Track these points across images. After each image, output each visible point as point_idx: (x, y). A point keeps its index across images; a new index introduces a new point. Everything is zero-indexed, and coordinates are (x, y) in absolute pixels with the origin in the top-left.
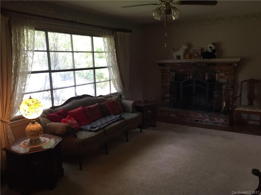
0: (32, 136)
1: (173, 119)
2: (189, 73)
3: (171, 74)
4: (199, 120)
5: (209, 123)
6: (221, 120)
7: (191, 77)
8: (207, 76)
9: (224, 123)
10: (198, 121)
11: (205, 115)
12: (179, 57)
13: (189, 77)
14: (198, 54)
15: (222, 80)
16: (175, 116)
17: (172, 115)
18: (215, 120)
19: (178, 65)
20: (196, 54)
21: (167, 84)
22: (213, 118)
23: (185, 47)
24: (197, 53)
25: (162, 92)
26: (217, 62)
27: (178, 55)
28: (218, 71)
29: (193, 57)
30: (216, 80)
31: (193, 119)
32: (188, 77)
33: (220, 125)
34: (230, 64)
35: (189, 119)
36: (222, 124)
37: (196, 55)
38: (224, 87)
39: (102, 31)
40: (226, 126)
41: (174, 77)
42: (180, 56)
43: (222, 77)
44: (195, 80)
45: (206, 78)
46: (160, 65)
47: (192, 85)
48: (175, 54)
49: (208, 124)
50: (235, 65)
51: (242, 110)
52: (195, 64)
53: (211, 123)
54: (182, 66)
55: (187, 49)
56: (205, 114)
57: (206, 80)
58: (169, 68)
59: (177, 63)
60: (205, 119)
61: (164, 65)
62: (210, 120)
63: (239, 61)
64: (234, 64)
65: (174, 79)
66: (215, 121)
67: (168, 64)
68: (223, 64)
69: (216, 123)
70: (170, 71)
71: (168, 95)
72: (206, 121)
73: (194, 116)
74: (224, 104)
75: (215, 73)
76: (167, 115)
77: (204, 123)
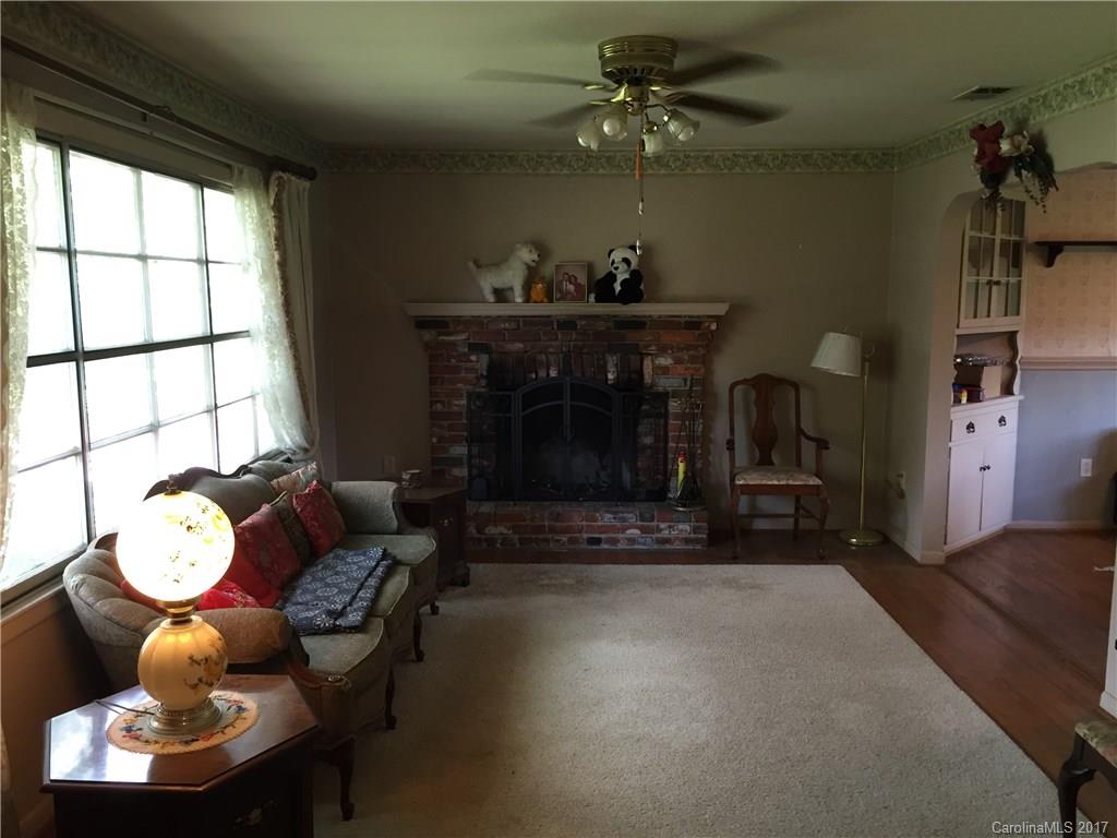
0: (195, 687)
1: (498, 545)
2: (544, 357)
3: (472, 361)
4: (603, 536)
5: (639, 544)
6: (681, 529)
7: (553, 373)
8: (612, 370)
9: (692, 535)
10: (598, 541)
11: (625, 515)
12: (501, 295)
13: (545, 375)
14: (578, 286)
15: (665, 383)
16: (505, 531)
17: (491, 530)
18: (661, 530)
19: (502, 325)
20: (570, 283)
21: (457, 402)
22: (654, 523)
23: (527, 255)
24: (572, 279)
25: (435, 440)
26: (650, 316)
27: (499, 285)
28: (653, 348)
29: (559, 295)
30: (646, 382)
31: (578, 535)
32: (542, 374)
33: (677, 546)
34: (694, 324)
35: (564, 539)
36: (687, 541)
37: (571, 288)
38: (674, 406)
39: (228, 166)
40: (698, 547)
41: (485, 373)
42: (511, 289)
43: (665, 370)
44: (572, 384)
45: (610, 376)
46: (423, 323)
47: (560, 402)
48: (488, 282)
49: (636, 547)
50: (709, 327)
51: (758, 482)
52: (568, 324)
53: (646, 544)
54: (518, 328)
55: (534, 264)
56: (623, 513)
57: (610, 382)
58: (463, 337)
59: (499, 318)
60: (624, 530)
61: (440, 324)
62: (642, 533)
63: (723, 313)
64: (707, 324)
65: (483, 382)
66: (659, 535)
67: (458, 320)
68: (670, 324)
69: (667, 541)
70: (466, 350)
71: (460, 450)
72: (627, 539)
73: (584, 523)
74: (681, 467)
75: (642, 356)
76: (474, 531)
77: (620, 546)
